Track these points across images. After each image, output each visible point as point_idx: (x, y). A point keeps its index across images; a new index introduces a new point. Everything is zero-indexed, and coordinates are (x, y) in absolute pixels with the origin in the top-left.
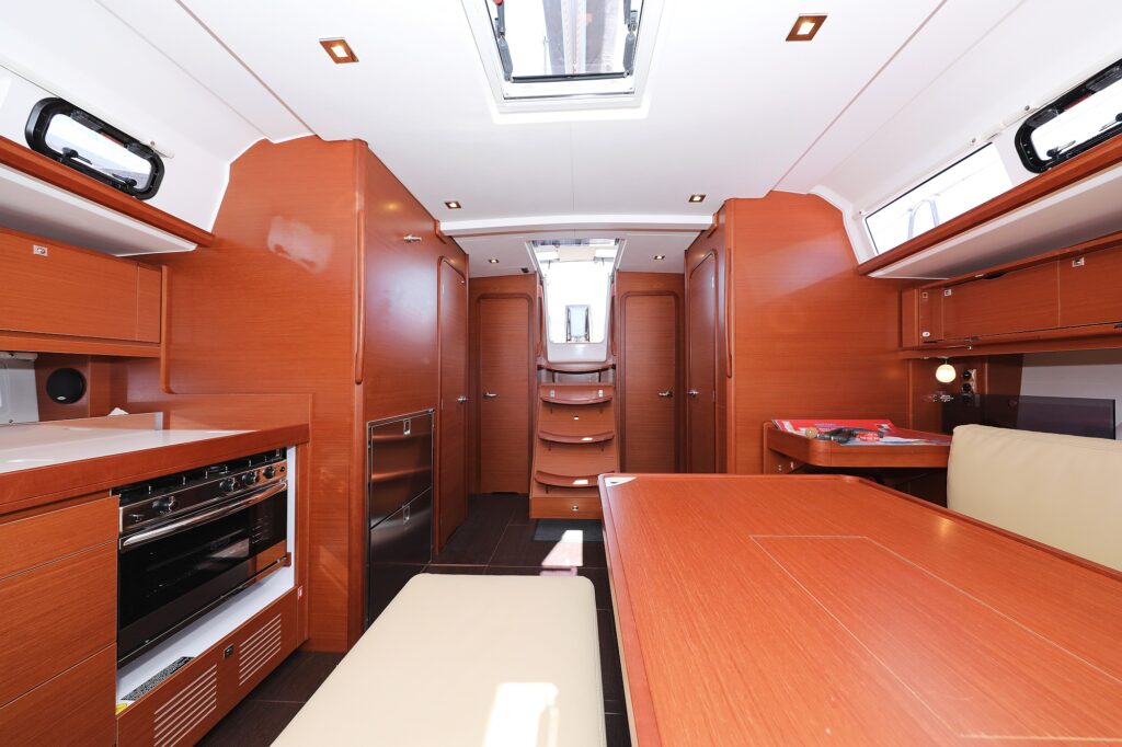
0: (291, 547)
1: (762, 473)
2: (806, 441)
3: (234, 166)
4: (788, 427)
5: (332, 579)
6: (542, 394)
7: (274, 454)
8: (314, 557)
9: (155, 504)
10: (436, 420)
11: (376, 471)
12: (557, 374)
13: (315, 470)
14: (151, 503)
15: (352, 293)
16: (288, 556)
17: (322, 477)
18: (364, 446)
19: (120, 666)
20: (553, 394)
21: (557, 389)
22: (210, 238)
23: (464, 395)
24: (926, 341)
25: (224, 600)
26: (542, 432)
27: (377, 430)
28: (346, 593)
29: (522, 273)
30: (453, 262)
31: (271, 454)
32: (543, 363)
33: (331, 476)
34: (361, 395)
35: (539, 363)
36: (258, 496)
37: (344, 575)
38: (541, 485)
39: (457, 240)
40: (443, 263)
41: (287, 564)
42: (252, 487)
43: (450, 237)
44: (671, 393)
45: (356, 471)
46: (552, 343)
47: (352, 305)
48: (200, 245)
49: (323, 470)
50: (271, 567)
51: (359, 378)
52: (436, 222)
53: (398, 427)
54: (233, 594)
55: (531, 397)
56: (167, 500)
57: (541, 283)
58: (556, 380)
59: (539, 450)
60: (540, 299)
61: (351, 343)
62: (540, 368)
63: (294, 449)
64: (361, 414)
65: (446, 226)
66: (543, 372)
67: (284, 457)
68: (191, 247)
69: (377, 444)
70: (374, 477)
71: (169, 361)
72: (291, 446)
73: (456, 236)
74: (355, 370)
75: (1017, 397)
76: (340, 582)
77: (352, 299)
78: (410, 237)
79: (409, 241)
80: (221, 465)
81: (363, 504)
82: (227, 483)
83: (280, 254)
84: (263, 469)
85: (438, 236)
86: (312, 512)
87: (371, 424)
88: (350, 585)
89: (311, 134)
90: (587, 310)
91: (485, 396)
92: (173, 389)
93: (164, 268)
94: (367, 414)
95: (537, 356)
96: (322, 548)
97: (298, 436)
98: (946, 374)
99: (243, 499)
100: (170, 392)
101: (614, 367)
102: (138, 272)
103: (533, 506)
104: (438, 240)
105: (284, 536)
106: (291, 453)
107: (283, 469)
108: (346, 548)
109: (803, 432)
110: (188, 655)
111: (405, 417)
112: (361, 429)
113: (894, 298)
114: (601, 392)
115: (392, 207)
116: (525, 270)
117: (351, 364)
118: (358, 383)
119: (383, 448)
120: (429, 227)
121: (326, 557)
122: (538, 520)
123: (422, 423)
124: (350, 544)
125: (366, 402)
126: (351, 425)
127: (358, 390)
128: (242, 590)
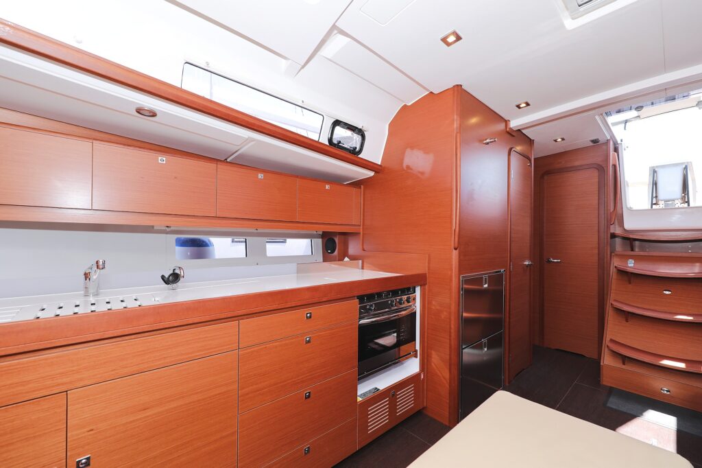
0: (418, 347)
3: (391, 125)
5: (440, 374)
6: (616, 262)
7: (409, 290)
8: (429, 356)
9: (368, 307)
10: (506, 278)
11: (466, 311)
12: (637, 243)
13: (430, 303)
14: (366, 306)
15: (452, 189)
16: (416, 351)
17: (433, 307)
18: (459, 292)
19: (359, 379)
20: (631, 264)
21: (637, 258)
22: (380, 168)
23: (530, 259)
25: (390, 365)
26: (615, 300)
27: (467, 281)
28: (448, 386)
29: (592, 144)
30: (519, 148)
31: (408, 289)
32: (618, 231)
33: (438, 307)
34: (457, 257)
35: (612, 231)
36: (403, 313)
37: (447, 375)
38: (616, 354)
39: (524, 131)
40: (513, 153)
41: (416, 357)
42: (393, 308)
43: (519, 130)
45: (453, 307)
46: (630, 210)
47: (452, 197)
48: (376, 172)
49: (434, 303)
50: (407, 356)
51: (456, 246)
52: (506, 122)
53: (479, 281)
54: (394, 364)
55: (603, 266)
56: (371, 306)
57: (616, 150)
58: (637, 250)
59: (611, 319)
60: (615, 166)
61: (451, 222)
62: (613, 236)
63: (419, 287)
64: (457, 270)
65: (514, 124)
66: (618, 240)
67: (415, 292)
68: (371, 174)
69: (467, 292)
70: (465, 315)
71: (363, 234)
72: (418, 285)
73: (524, 129)
74: (453, 241)
76: (444, 378)
77: (452, 193)
78: (488, 141)
79: (488, 143)
80: (388, 292)
81: (459, 331)
82: (392, 301)
83: (409, 171)
84: (405, 297)
85: (508, 133)
86: (428, 328)
87: (463, 277)
88: (450, 382)
89: (428, 93)
90: (686, 168)
91: (549, 262)
92: (365, 249)
93: (362, 186)
94: (460, 271)
95: (609, 223)
96: (433, 352)
97: (420, 280)
99: (396, 312)
100: (364, 250)
102: (354, 190)
103: (605, 372)
104: (508, 136)
105: (414, 339)
106: (418, 289)
107: (414, 299)
108: (448, 357)
110: (378, 388)
111: (485, 274)
112: (457, 280)
115: (474, 120)
116: (595, 141)
117: (451, 236)
118: (456, 249)
119: (470, 295)
120: (502, 126)
121: (435, 359)
122: (611, 388)
123: (496, 279)
124: (450, 355)
125: (460, 261)
126: (451, 276)
127: (455, 254)
128: (397, 363)
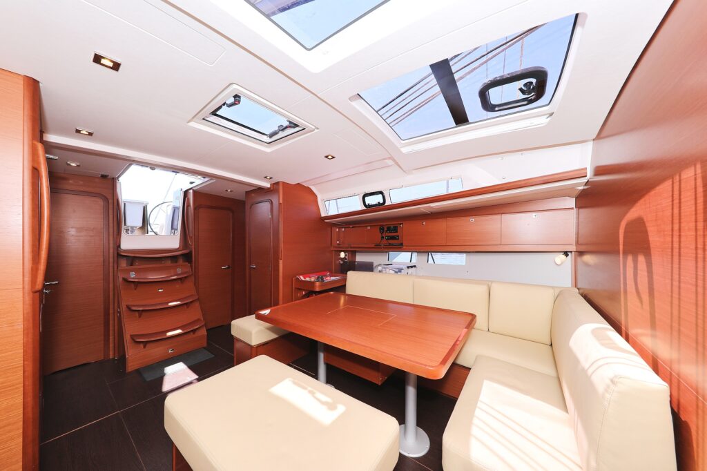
1: (292, 301)
2: (313, 283)
4: (302, 278)
20: (133, 275)
24: (339, 244)
26: (128, 305)
38: (138, 344)
44: (229, 266)
59: (127, 320)
75: (355, 262)
98: (342, 255)
109: (308, 279)
113: (329, 229)
116: (104, 176)
122: (136, 370)
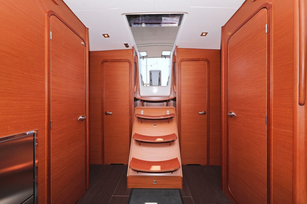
6: (137, 113)
12: (145, 103)
20: (142, 113)
32: (138, 97)
35: (136, 97)
44: (205, 112)
55: (131, 114)
60: (136, 63)
62: (136, 99)
66: (138, 101)
91: (106, 114)
101: (174, 99)
103: (129, 180)
114: (168, 111)
116: (127, 45)
122: (132, 189)
